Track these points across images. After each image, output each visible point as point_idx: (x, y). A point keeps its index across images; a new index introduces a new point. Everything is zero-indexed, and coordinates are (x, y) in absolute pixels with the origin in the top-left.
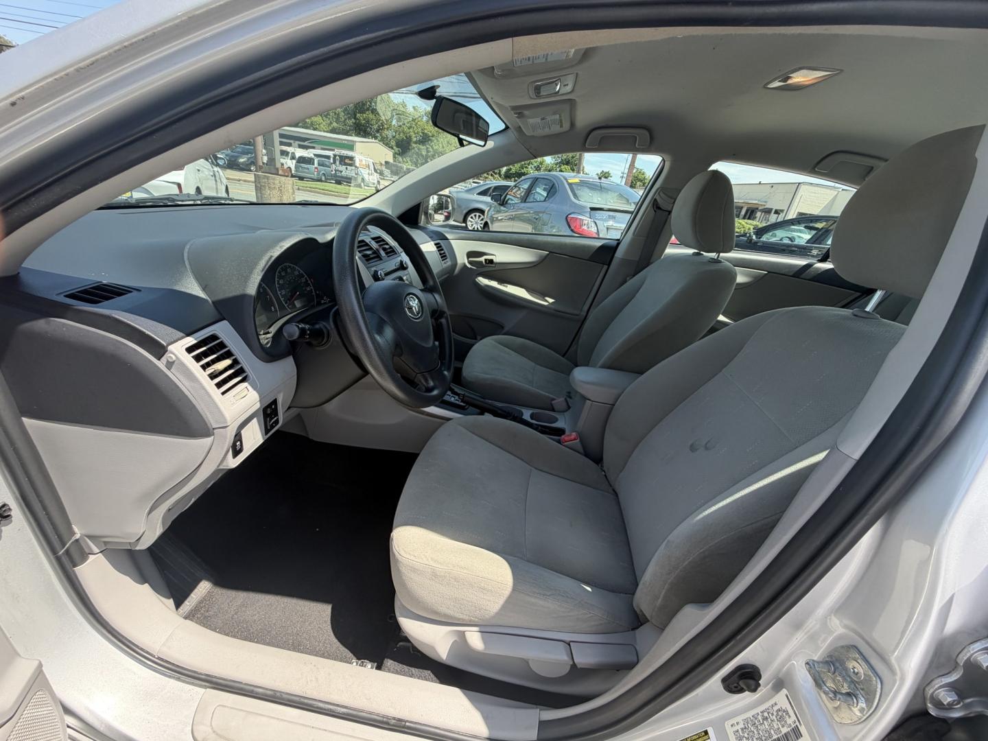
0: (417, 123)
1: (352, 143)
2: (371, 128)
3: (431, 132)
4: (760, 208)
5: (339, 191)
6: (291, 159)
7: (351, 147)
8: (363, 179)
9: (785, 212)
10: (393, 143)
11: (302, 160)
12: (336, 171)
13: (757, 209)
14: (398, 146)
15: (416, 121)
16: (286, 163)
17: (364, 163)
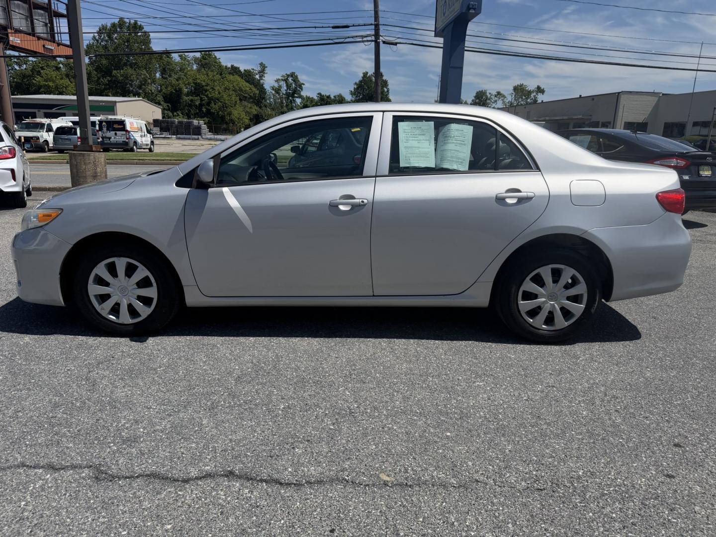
0: (186, 74)
1: (111, 105)
2: (131, 85)
3: (204, 81)
4: (587, 123)
5: (114, 158)
6: (46, 131)
7: (111, 108)
8: (135, 143)
9: (612, 123)
10: (160, 98)
11: (61, 131)
12: (103, 138)
13: (584, 123)
14: (166, 100)
15: (185, 71)
16: (42, 137)
17: (135, 125)
